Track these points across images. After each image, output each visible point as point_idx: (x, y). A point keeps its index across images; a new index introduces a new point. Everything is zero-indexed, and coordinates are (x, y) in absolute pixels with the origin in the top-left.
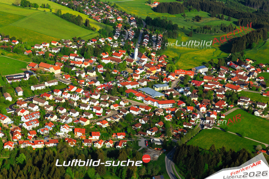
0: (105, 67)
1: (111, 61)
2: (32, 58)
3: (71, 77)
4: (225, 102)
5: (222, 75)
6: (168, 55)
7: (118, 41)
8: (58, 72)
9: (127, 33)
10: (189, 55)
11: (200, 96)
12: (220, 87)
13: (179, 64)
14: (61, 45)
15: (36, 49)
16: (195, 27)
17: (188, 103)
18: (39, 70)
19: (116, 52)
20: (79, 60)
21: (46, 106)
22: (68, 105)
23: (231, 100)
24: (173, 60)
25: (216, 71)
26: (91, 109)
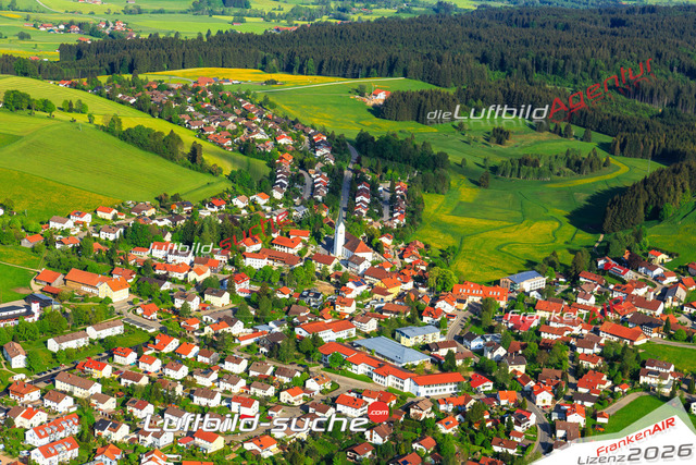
0: (254, 280)
1: (271, 262)
2: (45, 255)
3: (160, 311)
4: (605, 378)
5: (586, 297)
6: (428, 241)
7: (286, 204)
8: (121, 297)
9: (307, 180)
10: (485, 240)
11: (532, 360)
12: (585, 332)
13: (462, 265)
14: (124, 217)
15: (56, 231)
16: (496, 161)
17: (500, 379)
18: (66, 291)
19: (282, 234)
20: (179, 259)
21: (95, 396)
22: (158, 394)
23: (621, 370)
24: (444, 254)
25: (567, 287)
26: (224, 404)
